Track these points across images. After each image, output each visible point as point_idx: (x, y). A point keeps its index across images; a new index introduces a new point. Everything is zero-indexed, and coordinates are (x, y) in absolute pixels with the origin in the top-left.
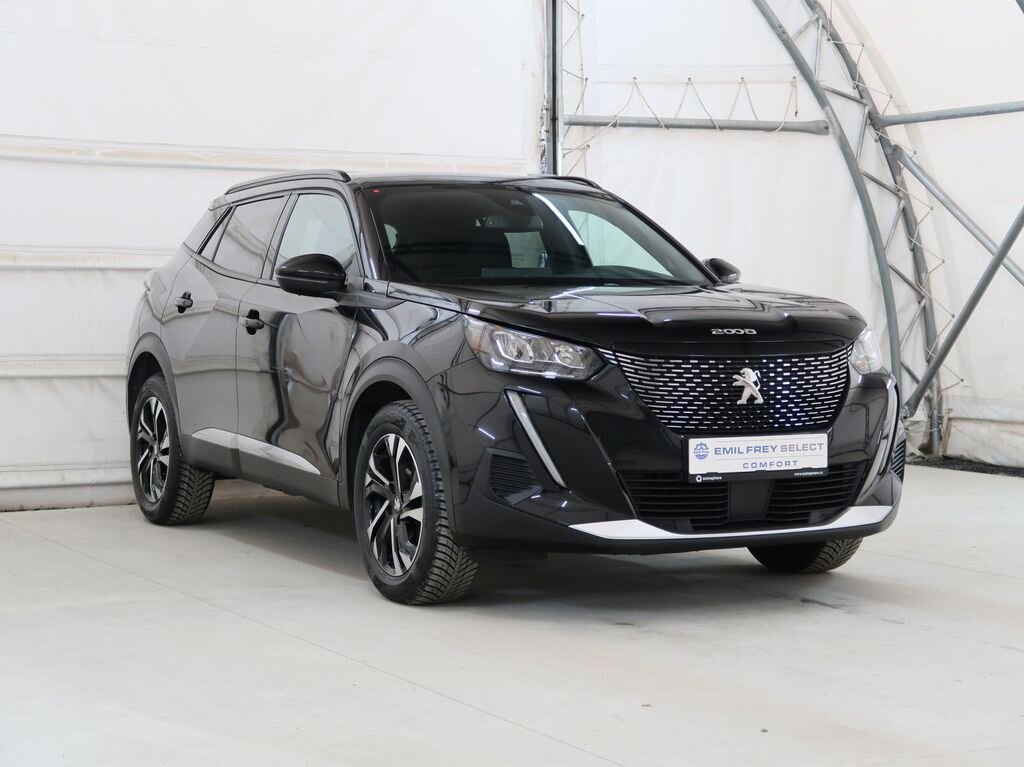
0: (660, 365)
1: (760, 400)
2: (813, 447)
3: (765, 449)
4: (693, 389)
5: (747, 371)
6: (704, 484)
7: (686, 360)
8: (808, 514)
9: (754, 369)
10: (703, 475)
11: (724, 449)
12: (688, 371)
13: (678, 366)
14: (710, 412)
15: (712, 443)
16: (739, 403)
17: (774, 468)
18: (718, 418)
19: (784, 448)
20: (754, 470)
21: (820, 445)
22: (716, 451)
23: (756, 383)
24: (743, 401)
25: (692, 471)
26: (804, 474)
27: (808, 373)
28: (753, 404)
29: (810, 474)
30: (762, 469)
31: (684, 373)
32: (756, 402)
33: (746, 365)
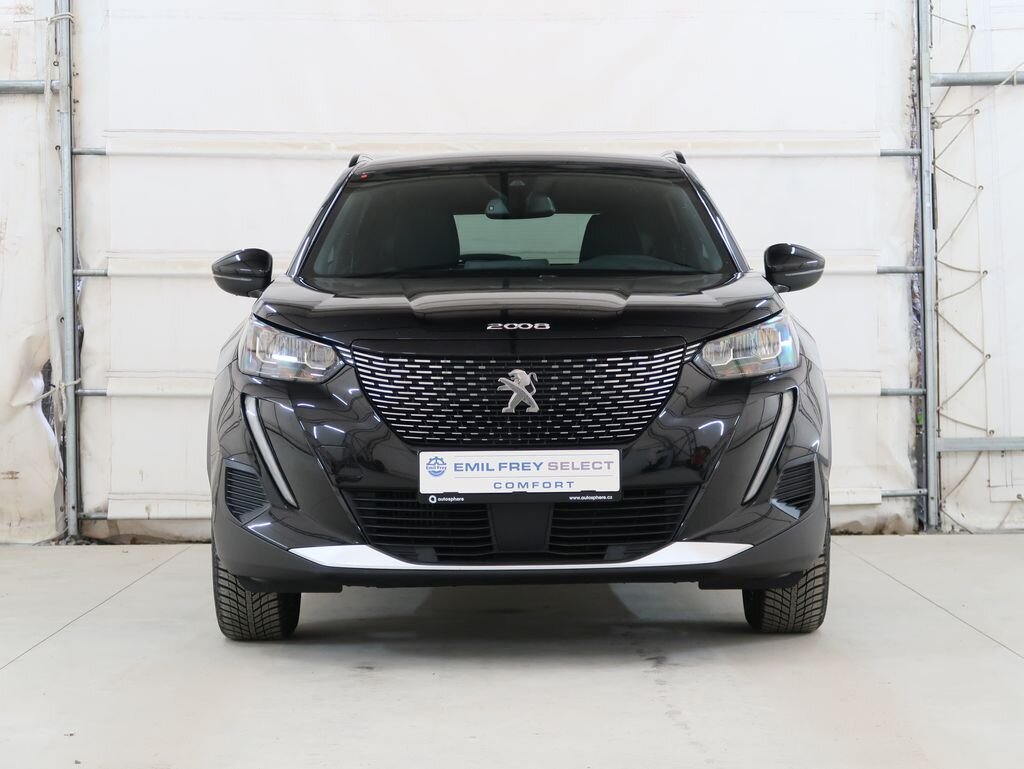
0: (402, 366)
1: (534, 408)
2: (597, 465)
3: (525, 467)
4: (441, 394)
5: (519, 373)
6: (438, 505)
7: (435, 359)
8: (604, 548)
9: (528, 371)
10: (438, 495)
11: (468, 465)
12: (436, 372)
13: (424, 367)
14: (462, 421)
15: (450, 457)
16: (504, 410)
17: (539, 489)
18: (471, 428)
19: (552, 466)
20: (510, 491)
21: (609, 463)
22: (457, 467)
23: (529, 388)
24: (509, 408)
25: (423, 490)
26: (583, 498)
27: (612, 376)
28: (525, 413)
29: (593, 498)
30: (521, 490)
31: (431, 375)
32: (528, 410)
33: (519, 366)
